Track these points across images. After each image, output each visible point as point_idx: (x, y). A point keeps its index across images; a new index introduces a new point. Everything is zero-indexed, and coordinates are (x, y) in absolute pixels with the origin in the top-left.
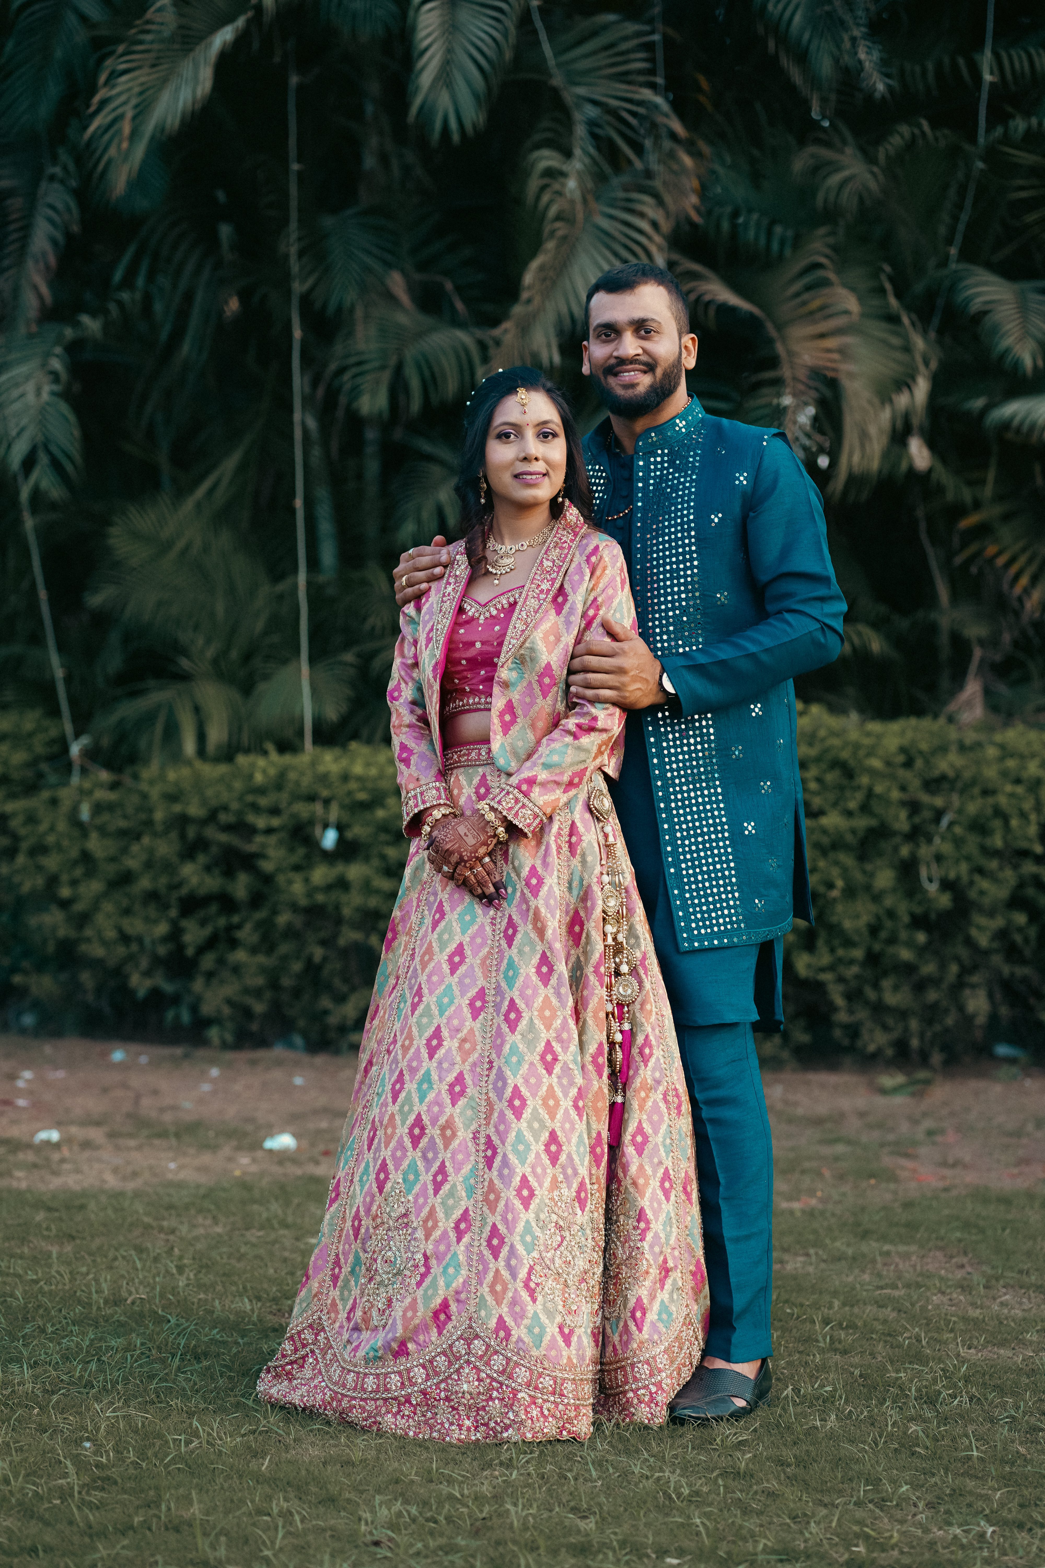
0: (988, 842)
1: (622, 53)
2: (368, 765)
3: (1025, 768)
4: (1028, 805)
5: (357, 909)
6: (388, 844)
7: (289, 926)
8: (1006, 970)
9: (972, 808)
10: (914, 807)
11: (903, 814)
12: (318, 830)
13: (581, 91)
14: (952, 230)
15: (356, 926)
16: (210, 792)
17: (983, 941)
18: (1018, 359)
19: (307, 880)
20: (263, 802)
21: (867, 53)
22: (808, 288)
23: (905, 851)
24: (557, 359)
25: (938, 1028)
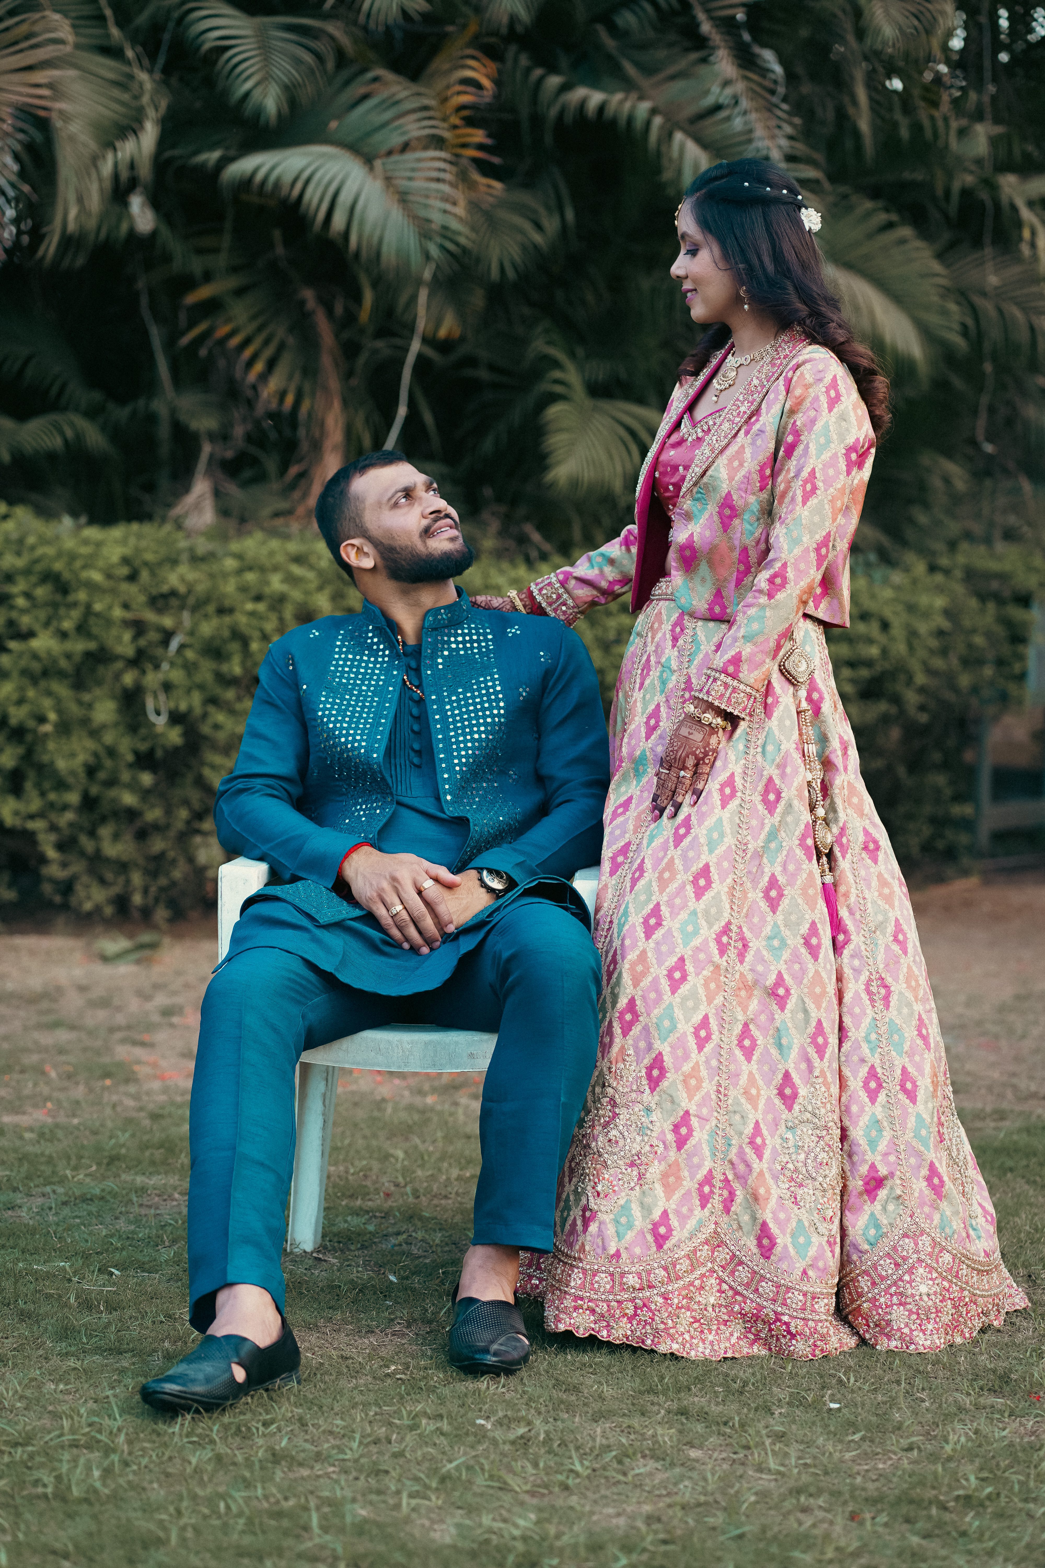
0: (225, 668)
3: (268, 583)
4: (270, 626)
9: (207, 629)
10: (139, 627)
11: (127, 636)
18: (259, 106)
23: (128, 679)
25: (163, 881)
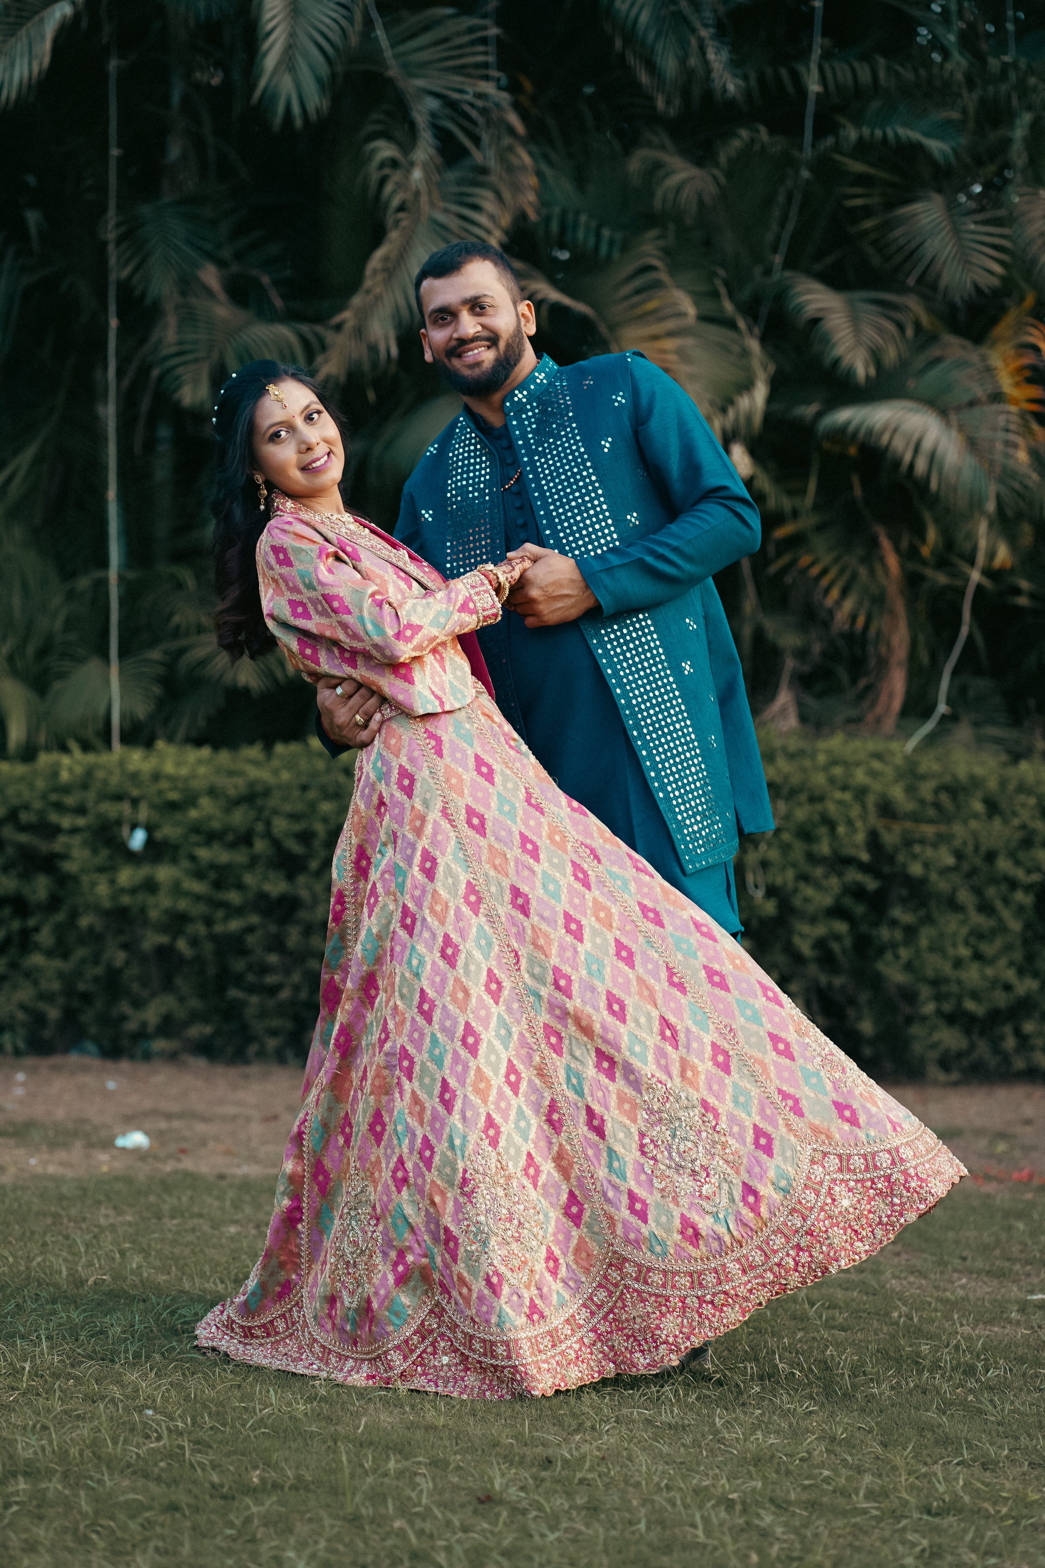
0: (815, 848)
1: (460, 47)
2: (178, 764)
3: (851, 775)
4: (854, 813)
5: (166, 912)
6: (198, 845)
7: (91, 929)
8: (823, 979)
9: (800, 814)
12: (125, 831)
13: (420, 83)
14: (778, 238)
15: (163, 928)
16: (10, 791)
17: (805, 948)
18: (851, 368)
19: (112, 882)
20: (70, 801)
21: (716, 54)
22: (638, 292)
24: (394, 351)
